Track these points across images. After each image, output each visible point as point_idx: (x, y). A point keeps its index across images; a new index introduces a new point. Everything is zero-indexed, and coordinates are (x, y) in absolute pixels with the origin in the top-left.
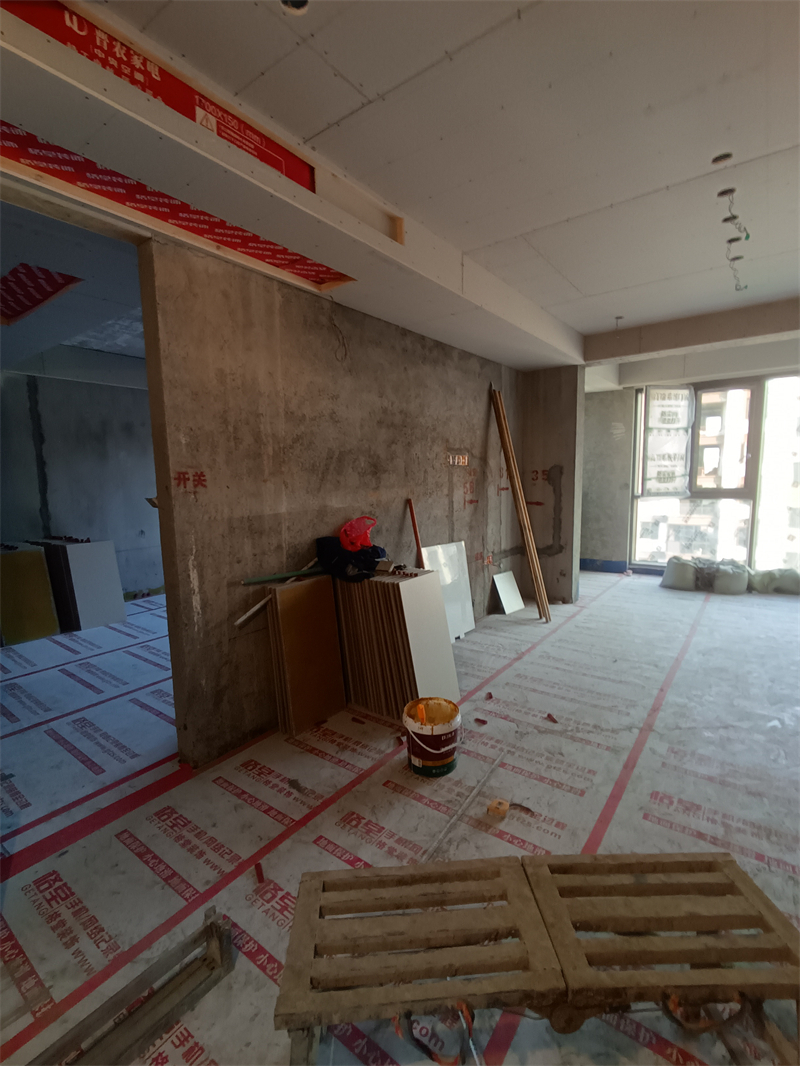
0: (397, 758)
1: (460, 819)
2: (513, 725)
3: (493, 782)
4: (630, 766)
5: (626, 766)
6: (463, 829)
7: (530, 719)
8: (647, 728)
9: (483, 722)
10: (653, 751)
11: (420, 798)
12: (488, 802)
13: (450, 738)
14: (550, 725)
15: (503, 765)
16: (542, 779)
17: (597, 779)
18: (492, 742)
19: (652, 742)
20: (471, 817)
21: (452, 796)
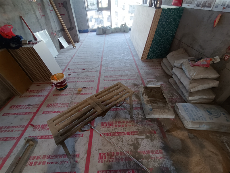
0: (53, 89)
1: (73, 95)
2: (76, 73)
3: (77, 86)
4: (100, 73)
5: (99, 74)
6: (74, 96)
7: (80, 71)
8: (101, 65)
9: (70, 75)
10: (103, 69)
11: (63, 95)
12: (77, 90)
13: (65, 81)
14: (84, 71)
15: (77, 82)
16: (86, 81)
17: (95, 78)
18: (73, 78)
19: (103, 68)
20: (75, 94)
21: (70, 91)
